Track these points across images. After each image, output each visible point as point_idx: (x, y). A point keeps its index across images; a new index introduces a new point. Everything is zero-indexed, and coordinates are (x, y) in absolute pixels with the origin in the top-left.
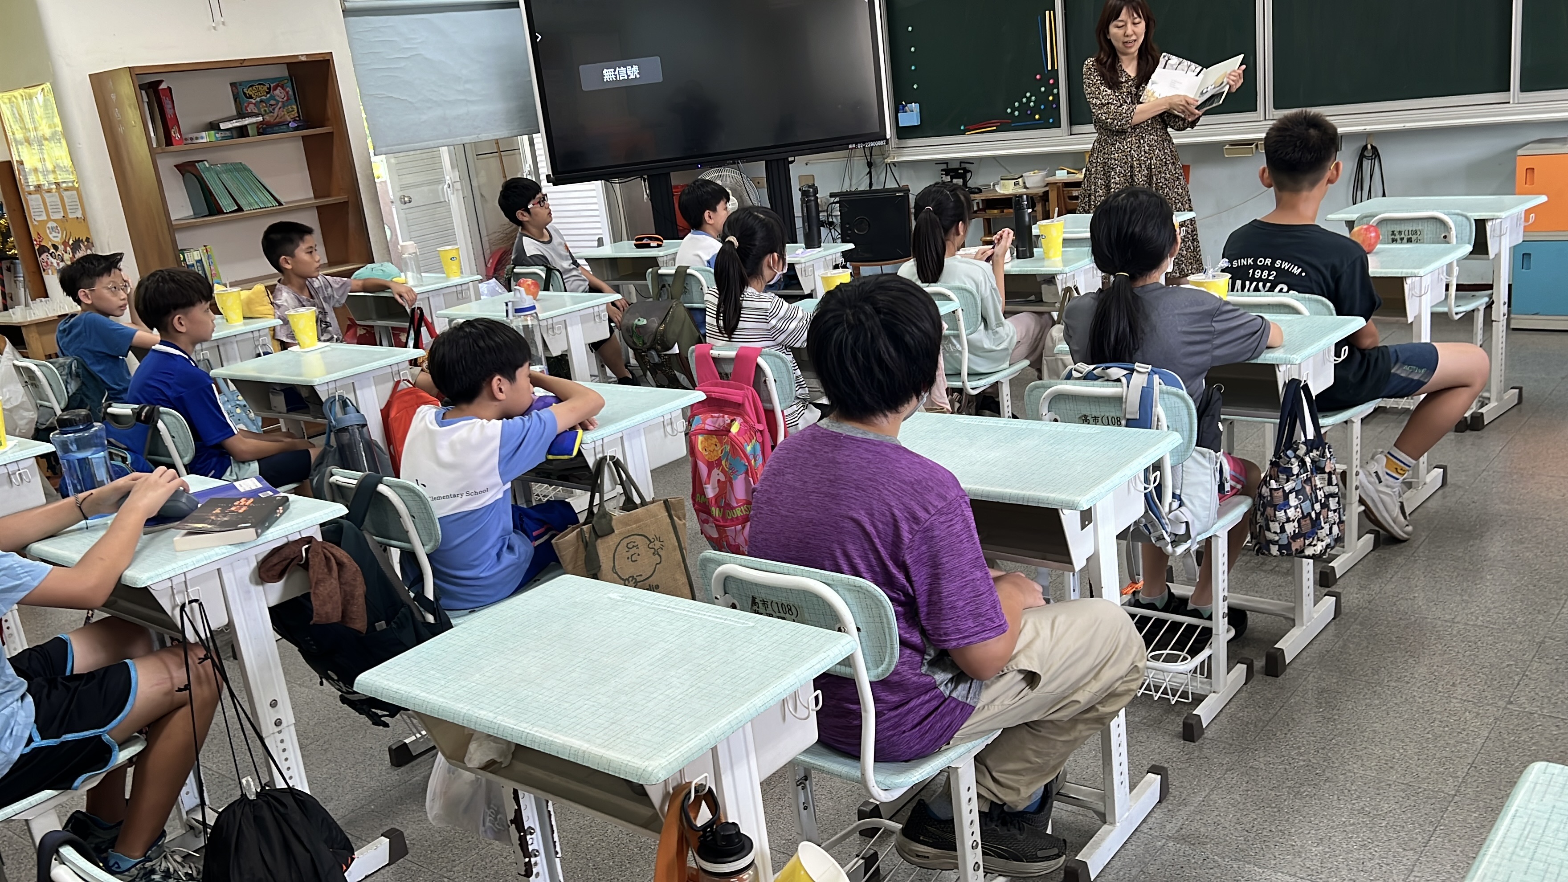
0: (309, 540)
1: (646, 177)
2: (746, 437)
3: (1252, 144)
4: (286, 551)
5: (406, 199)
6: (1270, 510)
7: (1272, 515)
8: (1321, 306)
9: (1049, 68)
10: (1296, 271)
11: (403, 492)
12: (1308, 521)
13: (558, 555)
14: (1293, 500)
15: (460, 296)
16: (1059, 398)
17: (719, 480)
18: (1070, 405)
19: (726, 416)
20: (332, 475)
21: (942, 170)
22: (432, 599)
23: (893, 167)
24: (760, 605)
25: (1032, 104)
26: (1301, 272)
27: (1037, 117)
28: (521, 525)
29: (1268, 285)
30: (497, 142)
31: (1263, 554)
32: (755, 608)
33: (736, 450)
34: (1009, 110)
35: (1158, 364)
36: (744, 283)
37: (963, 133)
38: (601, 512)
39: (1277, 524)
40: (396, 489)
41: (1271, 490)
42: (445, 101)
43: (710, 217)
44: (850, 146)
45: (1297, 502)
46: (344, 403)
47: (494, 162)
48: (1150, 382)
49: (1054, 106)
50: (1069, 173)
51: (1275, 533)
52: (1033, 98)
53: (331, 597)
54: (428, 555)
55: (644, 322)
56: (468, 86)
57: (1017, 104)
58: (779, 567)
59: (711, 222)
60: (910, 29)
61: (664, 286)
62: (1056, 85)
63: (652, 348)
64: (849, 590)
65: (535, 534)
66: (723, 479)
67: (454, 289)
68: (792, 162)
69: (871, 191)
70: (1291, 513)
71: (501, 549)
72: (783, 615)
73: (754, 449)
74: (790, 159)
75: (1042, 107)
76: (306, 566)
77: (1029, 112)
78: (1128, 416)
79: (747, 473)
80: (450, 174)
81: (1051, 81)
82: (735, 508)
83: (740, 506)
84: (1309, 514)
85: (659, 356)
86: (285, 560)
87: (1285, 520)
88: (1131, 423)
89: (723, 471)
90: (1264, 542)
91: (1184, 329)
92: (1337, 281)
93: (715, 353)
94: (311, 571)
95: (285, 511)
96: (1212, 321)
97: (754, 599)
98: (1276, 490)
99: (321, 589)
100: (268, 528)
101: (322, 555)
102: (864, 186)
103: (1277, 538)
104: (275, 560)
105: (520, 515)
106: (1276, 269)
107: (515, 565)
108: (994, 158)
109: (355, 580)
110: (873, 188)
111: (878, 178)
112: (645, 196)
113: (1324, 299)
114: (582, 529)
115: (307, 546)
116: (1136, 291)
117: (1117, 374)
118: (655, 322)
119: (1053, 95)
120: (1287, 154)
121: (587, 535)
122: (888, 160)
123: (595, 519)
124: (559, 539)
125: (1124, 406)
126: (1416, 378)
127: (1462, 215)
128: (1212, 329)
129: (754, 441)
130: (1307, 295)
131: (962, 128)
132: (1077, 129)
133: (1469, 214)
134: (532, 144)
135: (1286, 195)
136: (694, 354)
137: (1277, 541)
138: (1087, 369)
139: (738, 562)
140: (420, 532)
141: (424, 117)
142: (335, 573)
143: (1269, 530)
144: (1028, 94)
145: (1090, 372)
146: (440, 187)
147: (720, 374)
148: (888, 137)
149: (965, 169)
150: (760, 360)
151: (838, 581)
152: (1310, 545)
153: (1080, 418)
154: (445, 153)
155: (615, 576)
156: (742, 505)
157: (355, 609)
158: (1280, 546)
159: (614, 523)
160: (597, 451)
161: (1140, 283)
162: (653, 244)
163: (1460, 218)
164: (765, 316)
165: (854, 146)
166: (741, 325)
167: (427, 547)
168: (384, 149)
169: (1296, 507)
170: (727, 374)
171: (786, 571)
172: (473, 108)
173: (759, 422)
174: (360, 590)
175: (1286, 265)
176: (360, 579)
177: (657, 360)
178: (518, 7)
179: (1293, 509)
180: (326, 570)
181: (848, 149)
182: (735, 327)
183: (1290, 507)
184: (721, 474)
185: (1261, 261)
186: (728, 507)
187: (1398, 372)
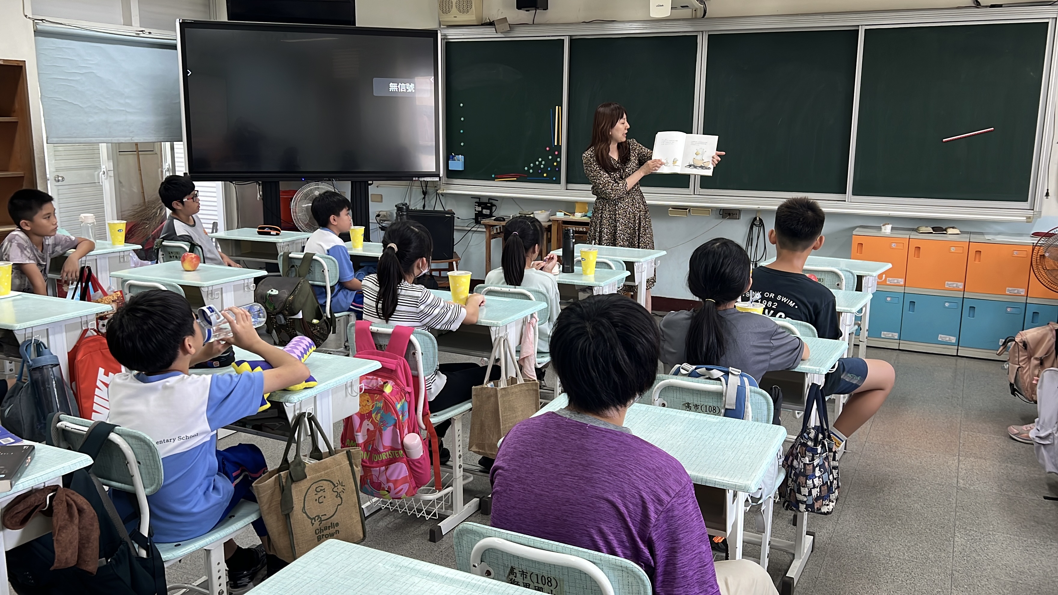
0: (55, 488)
1: (260, 182)
2: (397, 397)
3: (687, 209)
4: (32, 499)
5: (60, 178)
6: (802, 479)
7: (804, 482)
8: (808, 330)
9: (556, 144)
10: (792, 304)
11: (133, 441)
12: (826, 487)
13: (257, 496)
14: (818, 473)
15: (122, 260)
16: (670, 388)
17: (368, 430)
18: (678, 394)
19: (379, 379)
20: (59, 421)
21: (476, 203)
22: (147, 536)
23: (441, 196)
24: (518, 575)
25: (542, 166)
26: (795, 306)
27: (545, 175)
28: (224, 468)
29: (772, 312)
30: (137, 144)
31: (792, 510)
32: (511, 577)
33: (388, 406)
34: (526, 168)
35: (744, 368)
36: (400, 278)
37: (493, 179)
38: (297, 461)
39: (806, 489)
40: (126, 438)
41: (805, 464)
42: (109, 110)
43: (334, 220)
44: (414, 179)
45: (820, 474)
46: (39, 345)
47: (132, 159)
48: (742, 382)
49: (557, 169)
50: (565, 214)
51: (805, 495)
52: (543, 162)
53: (71, 543)
54: (147, 496)
55: (275, 292)
56: (128, 101)
57: (532, 165)
58: (548, 544)
59: (335, 223)
60: (462, 105)
61: (293, 266)
62: (559, 155)
63: (280, 312)
64: (614, 569)
65: (234, 474)
66: (372, 428)
67: (118, 254)
68: (371, 184)
69: (423, 211)
70: (816, 481)
71: (208, 489)
72: (541, 585)
73: (403, 406)
74: (370, 182)
75: (549, 169)
76: (49, 513)
77: (540, 171)
78: (727, 407)
79: (395, 425)
80: (106, 164)
81: (556, 153)
82: (381, 453)
83: (385, 452)
84: (827, 482)
85: (285, 319)
86: (29, 507)
87: (812, 487)
88: (729, 413)
89: (373, 422)
90: (794, 501)
91: (755, 344)
92: (817, 314)
93: (374, 328)
94: (55, 519)
95: (31, 459)
96: (771, 339)
97: (512, 569)
98: (808, 464)
99: (63, 535)
100: (19, 478)
101: (66, 503)
102: (419, 207)
103: (805, 499)
104: (21, 507)
105: (223, 459)
106: (777, 301)
107: (218, 504)
108: (513, 199)
109: (92, 525)
110: (425, 209)
111: (430, 202)
112: (259, 196)
113: (810, 325)
114: (280, 475)
115: (52, 494)
116: (720, 313)
117: (717, 374)
118: (285, 294)
119: (557, 162)
120: (792, 225)
121: (284, 480)
122: (440, 192)
123: (292, 466)
124: (257, 483)
125: (724, 399)
126: (854, 382)
127: (849, 272)
128: (772, 345)
129: (403, 400)
130: (799, 322)
131: (493, 176)
132: (571, 186)
133: (853, 271)
134: (172, 148)
135: (785, 252)
136: (353, 328)
137: (805, 502)
138: (692, 369)
139: (505, 536)
140: (143, 475)
141: (91, 120)
142: (76, 521)
143: (800, 493)
144: (540, 160)
145: (693, 371)
146: (96, 173)
147: (376, 345)
148: (441, 176)
149: (491, 203)
150: (412, 337)
151: (605, 561)
152: (825, 505)
153: (684, 405)
154: (103, 148)
155: (304, 514)
156: (388, 451)
157: (89, 552)
158: (806, 505)
159: (306, 470)
160: (296, 408)
161: (721, 308)
162: (273, 232)
163: (848, 273)
164: (416, 302)
165: (417, 179)
166: (398, 308)
167: (148, 490)
168: (55, 140)
169: (819, 477)
170: (381, 346)
171: (554, 549)
172: (131, 118)
173: (408, 386)
174: (96, 534)
175: (784, 300)
176: (96, 525)
177: (283, 322)
178: (176, 49)
179: (817, 478)
180: (67, 517)
181: (412, 180)
182: (394, 310)
183: (816, 477)
184: (370, 424)
185: (767, 295)
186: (376, 451)
187: (844, 378)
